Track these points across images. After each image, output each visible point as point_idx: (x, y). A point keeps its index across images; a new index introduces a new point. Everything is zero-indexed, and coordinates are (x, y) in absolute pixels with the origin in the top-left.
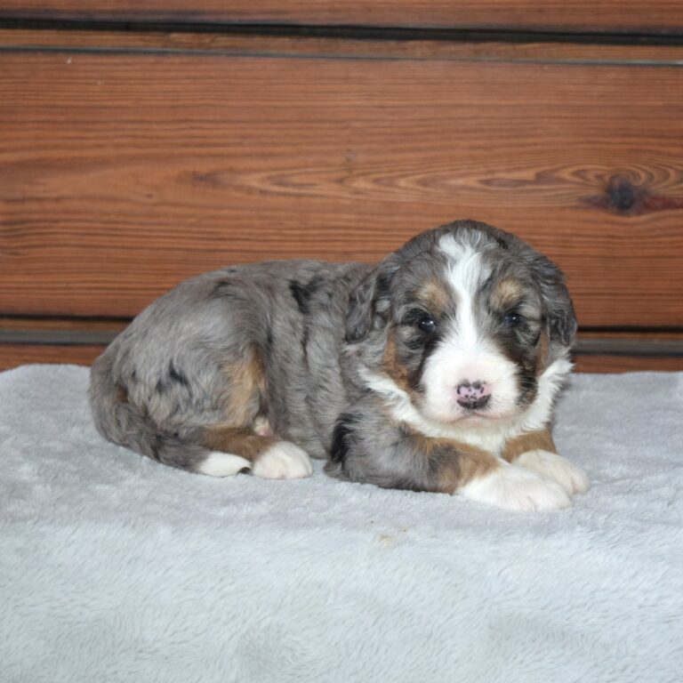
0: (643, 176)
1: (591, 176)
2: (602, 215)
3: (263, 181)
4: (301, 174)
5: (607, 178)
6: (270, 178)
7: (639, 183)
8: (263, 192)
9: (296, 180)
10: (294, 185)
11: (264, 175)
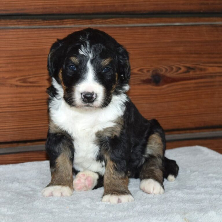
0: (164, 70)
1: (145, 71)
2: (150, 86)
3: (17, 81)
4: (33, 77)
5: (151, 72)
6: (20, 80)
7: (163, 73)
8: (17, 86)
9: (31, 80)
10: (30, 82)
11: (17, 79)
